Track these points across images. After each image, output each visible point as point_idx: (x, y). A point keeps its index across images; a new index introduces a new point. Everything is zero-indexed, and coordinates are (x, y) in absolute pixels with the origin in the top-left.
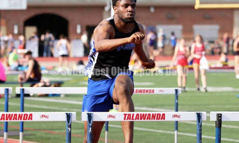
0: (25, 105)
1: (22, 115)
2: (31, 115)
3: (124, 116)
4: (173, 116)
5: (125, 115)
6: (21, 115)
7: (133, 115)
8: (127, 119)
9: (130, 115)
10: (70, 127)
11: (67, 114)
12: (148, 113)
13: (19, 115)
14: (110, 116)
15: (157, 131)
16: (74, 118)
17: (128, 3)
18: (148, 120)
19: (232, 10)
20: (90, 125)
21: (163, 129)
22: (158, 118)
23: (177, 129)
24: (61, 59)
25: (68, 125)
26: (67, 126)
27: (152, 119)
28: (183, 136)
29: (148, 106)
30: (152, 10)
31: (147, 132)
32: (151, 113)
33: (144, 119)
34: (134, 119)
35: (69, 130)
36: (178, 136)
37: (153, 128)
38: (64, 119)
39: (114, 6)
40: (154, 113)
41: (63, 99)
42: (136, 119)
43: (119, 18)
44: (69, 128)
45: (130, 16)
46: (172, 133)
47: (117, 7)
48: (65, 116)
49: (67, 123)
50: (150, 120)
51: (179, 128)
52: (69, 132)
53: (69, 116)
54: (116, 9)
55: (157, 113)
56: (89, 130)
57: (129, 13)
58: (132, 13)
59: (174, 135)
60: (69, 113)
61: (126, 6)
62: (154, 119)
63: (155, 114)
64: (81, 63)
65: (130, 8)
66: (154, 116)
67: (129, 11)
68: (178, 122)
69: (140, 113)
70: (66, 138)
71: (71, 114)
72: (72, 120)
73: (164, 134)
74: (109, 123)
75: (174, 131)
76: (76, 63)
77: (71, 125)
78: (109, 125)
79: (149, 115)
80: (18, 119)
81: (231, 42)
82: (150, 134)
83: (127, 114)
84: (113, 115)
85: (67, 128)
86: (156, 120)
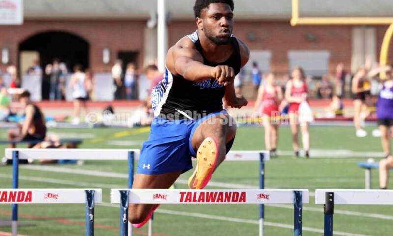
0: (20, 178)
1: (15, 193)
2: (30, 193)
3: (180, 195)
4: (258, 196)
5: (182, 194)
6: (13, 193)
7: (195, 193)
8: (186, 201)
9: (189, 193)
11: (87, 192)
12: (218, 191)
13: (11, 193)
14: (158, 196)
16: (98, 199)
17: (219, 12)
18: (219, 202)
20: (124, 209)
22: (235, 199)
23: (263, 217)
24: (77, 104)
26: (88, 211)
27: (225, 201)
32: (224, 191)
33: (213, 200)
34: (196, 201)
36: (264, 227)
38: (84, 199)
39: (198, 18)
40: (229, 191)
41: (81, 167)
42: (199, 201)
43: (207, 37)
44: (91, 215)
45: (223, 34)
46: (255, 222)
47: (203, 18)
48: (85, 195)
49: (87, 206)
50: (222, 203)
51: (266, 216)
52: (91, 221)
53: (90, 196)
54: (200, 22)
55: (233, 191)
56: (123, 217)
57: (223, 28)
58: (226, 29)
59: (258, 226)
60: (91, 191)
61: (217, 17)
62: (229, 201)
64: (110, 110)
65: (223, 20)
66: (228, 196)
67: (221, 24)
68: (265, 205)
69: (206, 191)
70: (86, 230)
71: (95, 191)
72: (95, 202)
75: (258, 220)
77: (93, 209)
79: (221, 193)
80: (10, 200)
81: (348, 79)
83: (185, 193)
85: (88, 214)
86: (231, 202)
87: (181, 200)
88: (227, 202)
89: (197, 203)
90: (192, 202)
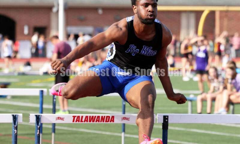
3: (73, 118)
4: (122, 118)
5: (74, 117)
7: (82, 117)
8: (76, 121)
9: (79, 117)
10: (17, 129)
11: (13, 115)
12: (97, 115)
14: (59, 118)
15: (104, 133)
16: (20, 120)
17: (148, 2)
18: (97, 122)
19: (179, 12)
20: (38, 127)
21: (111, 131)
22: (107, 120)
23: (124, 131)
24: (7, 60)
25: (15, 127)
26: (13, 128)
27: (101, 122)
28: (130, 138)
29: (95, 108)
30: (100, 12)
31: (94, 134)
32: (101, 115)
33: (93, 121)
34: (82, 122)
35: (15, 132)
36: (125, 138)
37: (100, 130)
38: (11, 120)
39: (134, 5)
40: (103, 115)
41: (9, 100)
42: (85, 121)
43: (139, 18)
44: (15, 130)
45: (149, 17)
46: (119, 135)
47: (137, 6)
48: (12, 118)
49: (13, 125)
50: (99, 123)
51: (126, 130)
52: (16, 134)
53: (15, 118)
54: (135, 8)
55: (106, 115)
56: (37, 132)
57: (149, 13)
58: (152, 14)
59: (121, 137)
60: (16, 115)
61: (146, 5)
62: (103, 122)
63: (105, 117)
64: (28, 64)
65: (150, 8)
66: (103, 119)
67: (149, 10)
68: (126, 124)
69: (89, 115)
70: (12, 139)
71: (18, 115)
72: (18, 122)
73: (111, 136)
74: (56, 124)
75: (121, 133)
76: (23, 64)
77: (17, 126)
78: (56, 127)
79: (99, 117)
81: (178, 45)
82: (97, 136)
83: (76, 116)
84: (61, 117)
85: (13, 130)
86: (105, 122)
87: (73, 121)
88: (102, 122)
89: (83, 123)
90: (80, 123)
